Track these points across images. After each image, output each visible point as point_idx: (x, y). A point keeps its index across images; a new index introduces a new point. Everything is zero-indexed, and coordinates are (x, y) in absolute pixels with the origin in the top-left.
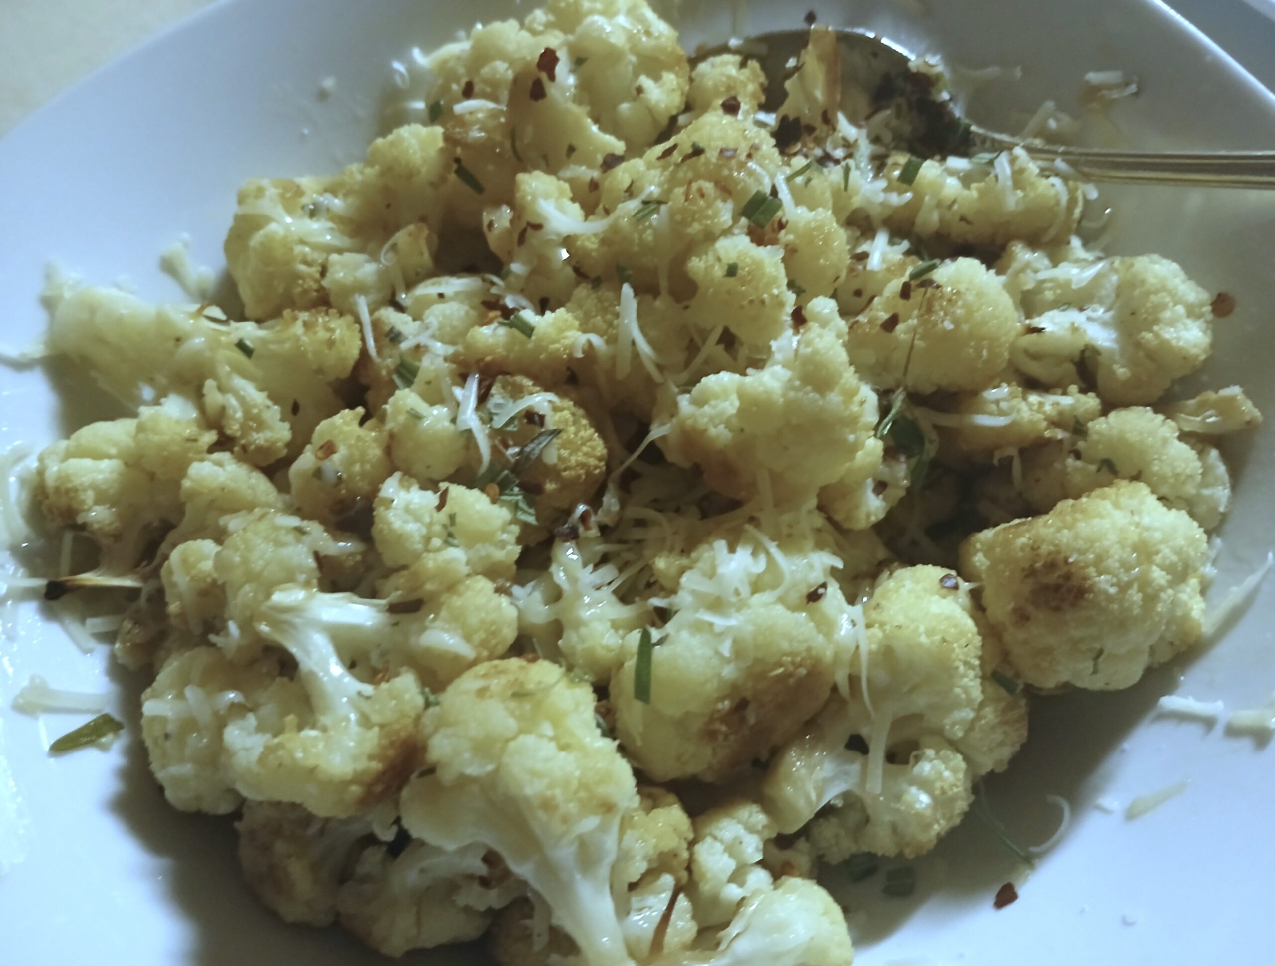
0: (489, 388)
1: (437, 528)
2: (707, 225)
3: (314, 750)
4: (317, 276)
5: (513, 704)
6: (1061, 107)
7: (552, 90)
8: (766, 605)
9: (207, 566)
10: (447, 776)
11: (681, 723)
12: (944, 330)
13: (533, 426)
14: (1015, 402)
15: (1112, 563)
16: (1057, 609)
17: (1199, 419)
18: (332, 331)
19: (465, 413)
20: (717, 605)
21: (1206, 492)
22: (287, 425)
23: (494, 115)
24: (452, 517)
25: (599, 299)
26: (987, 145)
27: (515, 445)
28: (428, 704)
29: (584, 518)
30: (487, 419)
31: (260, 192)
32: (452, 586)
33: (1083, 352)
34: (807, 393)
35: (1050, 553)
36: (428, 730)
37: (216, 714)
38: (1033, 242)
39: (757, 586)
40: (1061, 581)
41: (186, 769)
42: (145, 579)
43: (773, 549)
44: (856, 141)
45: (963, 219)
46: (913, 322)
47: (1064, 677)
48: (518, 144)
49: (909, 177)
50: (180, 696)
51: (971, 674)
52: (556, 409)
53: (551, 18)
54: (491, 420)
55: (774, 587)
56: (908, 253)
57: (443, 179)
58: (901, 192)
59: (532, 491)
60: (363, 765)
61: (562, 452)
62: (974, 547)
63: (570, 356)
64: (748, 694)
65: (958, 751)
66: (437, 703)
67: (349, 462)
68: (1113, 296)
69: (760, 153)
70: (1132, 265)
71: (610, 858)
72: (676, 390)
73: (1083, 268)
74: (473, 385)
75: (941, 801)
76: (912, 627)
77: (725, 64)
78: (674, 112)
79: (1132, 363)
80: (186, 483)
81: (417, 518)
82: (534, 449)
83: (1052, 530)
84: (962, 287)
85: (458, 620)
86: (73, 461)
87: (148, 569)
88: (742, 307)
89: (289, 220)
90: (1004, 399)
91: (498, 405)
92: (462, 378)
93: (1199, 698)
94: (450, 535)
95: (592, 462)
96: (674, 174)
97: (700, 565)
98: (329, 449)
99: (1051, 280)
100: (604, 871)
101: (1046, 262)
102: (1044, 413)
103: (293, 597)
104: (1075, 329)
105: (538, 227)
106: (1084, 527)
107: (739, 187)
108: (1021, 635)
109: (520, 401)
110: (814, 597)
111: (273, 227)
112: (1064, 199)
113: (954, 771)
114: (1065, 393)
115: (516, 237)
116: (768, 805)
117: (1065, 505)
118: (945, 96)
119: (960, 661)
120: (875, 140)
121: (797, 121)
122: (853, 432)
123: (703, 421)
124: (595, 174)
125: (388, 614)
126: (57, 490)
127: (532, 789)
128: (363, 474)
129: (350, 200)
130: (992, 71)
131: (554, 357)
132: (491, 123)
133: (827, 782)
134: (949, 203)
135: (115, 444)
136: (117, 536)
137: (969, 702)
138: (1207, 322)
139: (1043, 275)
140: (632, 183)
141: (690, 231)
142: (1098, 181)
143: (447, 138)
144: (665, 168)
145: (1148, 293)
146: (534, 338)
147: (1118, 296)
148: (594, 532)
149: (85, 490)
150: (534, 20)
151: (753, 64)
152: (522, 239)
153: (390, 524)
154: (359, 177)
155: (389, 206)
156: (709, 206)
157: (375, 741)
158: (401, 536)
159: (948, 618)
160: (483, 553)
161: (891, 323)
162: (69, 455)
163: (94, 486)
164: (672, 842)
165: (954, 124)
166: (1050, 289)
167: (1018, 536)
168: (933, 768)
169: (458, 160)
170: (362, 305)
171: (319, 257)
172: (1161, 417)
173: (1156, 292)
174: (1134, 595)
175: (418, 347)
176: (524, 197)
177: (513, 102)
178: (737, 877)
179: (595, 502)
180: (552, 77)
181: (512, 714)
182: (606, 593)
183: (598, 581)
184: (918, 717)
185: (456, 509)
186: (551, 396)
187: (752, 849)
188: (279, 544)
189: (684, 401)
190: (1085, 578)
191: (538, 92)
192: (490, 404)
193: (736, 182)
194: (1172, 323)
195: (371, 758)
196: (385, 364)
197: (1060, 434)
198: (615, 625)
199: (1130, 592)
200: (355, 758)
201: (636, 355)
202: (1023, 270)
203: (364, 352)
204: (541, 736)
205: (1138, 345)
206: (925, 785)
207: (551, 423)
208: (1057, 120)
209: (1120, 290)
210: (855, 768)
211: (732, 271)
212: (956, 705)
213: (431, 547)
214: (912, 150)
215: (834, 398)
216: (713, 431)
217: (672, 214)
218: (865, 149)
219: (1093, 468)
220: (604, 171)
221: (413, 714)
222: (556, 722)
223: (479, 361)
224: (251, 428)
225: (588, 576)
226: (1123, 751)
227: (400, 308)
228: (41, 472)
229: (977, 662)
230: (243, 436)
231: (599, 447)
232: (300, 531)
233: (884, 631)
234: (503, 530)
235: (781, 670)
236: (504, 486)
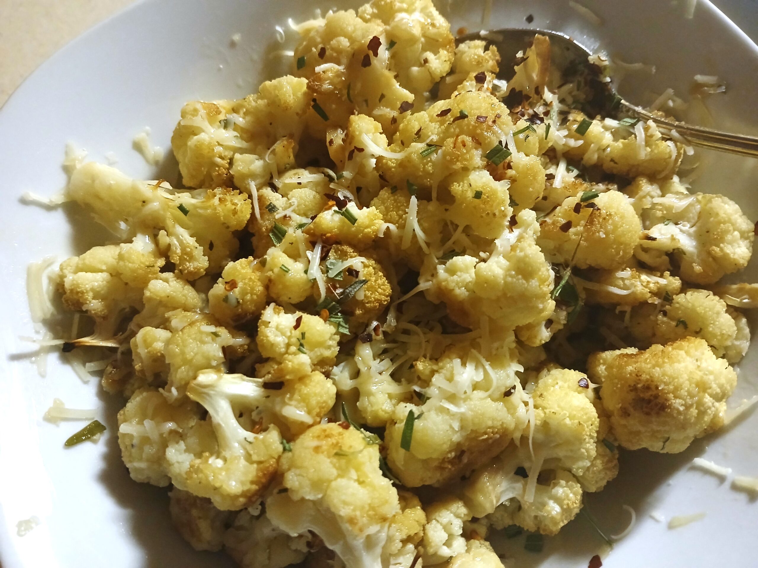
0: (328, 252)
1: (294, 340)
2: (465, 164)
3: (220, 477)
4: (227, 166)
5: (335, 460)
6: (678, 94)
7: (375, 61)
8: (482, 399)
9: (159, 346)
10: (296, 497)
11: (426, 462)
12: (599, 237)
13: (350, 277)
14: (633, 281)
15: (684, 393)
16: (648, 414)
17: (738, 300)
18: (236, 204)
19: (312, 269)
20: (452, 398)
21: (737, 343)
22: (206, 258)
23: (338, 75)
24: (303, 334)
25: (395, 200)
26: (630, 113)
27: (340, 287)
28: (285, 449)
29: (376, 329)
30: (326, 271)
31: (195, 112)
32: (302, 378)
33: (674, 250)
34: (518, 279)
35: (647, 380)
36: (285, 466)
37: (161, 435)
38: (653, 178)
39: (475, 387)
40: (652, 398)
41: (142, 465)
42: (120, 343)
43: (488, 367)
44: (551, 102)
45: (612, 160)
46: (580, 228)
47: (644, 445)
48: (351, 92)
49: (583, 129)
50: (141, 422)
51: (592, 441)
52: (365, 266)
53: (375, 11)
54: (328, 272)
55: (487, 391)
56: (577, 177)
57: (304, 111)
58: (577, 139)
59: (348, 315)
60: (248, 487)
61: (367, 292)
62: (599, 361)
63: (376, 236)
64: (465, 448)
65: (578, 481)
66: (290, 450)
67: (244, 293)
68: (696, 218)
69: (501, 120)
70: (710, 201)
71: (382, 543)
72: (437, 261)
73: (680, 199)
74: (318, 250)
75: (566, 510)
76: (562, 413)
77: (476, 47)
78: (444, 75)
79: (703, 263)
80: (147, 293)
81: (283, 334)
82: (351, 291)
83: (649, 366)
84: (613, 211)
85: (305, 400)
86: (82, 274)
87: (123, 337)
88: (482, 217)
89: (212, 130)
90: (627, 279)
91: (332, 264)
92: (312, 244)
93: (717, 463)
94: (301, 345)
95: (383, 298)
96: (447, 129)
97: (444, 371)
98: (232, 285)
99: (661, 204)
100: (379, 550)
101: (659, 192)
102: (650, 288)
103: (210, 378)
104: (673, 239)
105: (362, 150)
106: (668, 368)
107: (487, 142)
108: (623, 422)
109: (345, 262)
110: (508, 394)
111: (203, 136)
112: (674, 155)
113: (575, 494)
114: (662, 276)
115: (347, 155)
116: (468, 503)
117: (657, 348)
118: (608, 79)
119: (587, 435)
120: (562, 101)
121: (520, 92)
122: (542, 303)
123: (452, 285)
124: (394, 113)
125: (263, 390)
126: (72, 291)
127: (344, 512)
128: (252, 300)
129: (248, 118)
130: (637, 66)
131: (367, 236)
132: (337, 80)
133: (502, 492)
134: (603, 148)
135: (105, 264)
136: (105, 318)
137: (589, 457)
138: (750, 242)
139: (657, 200)
140: (420, 130)
141: (455, 167)
142: (696, 146)
143: (309, 87)
144: (442, 123)
145: (719, 223)
146: (356, 224)
147: (699, 218)
148: (381, 336)
149: (87, 292)
150: (364, 12)
151: (493, 48)
152: (351, 156)
153: (267, 337)
154: (253, 104)
155: (271, 124)
156: (468, 152)
157: (254, 473)
158: (272, 345)
159: (583, 409)
160: (319, 354)
161: (566, 227)
162: (78, 269)
163: (92, 290)
164: (415, 529)
165: (611, 97)
166: (660, 210)
167: (627, 364)
168: (564, 492)
169: (314, 100)
170: (253, 186)
171: (229, 154)
172: (717, 298)
173: (724, 223)
174: (694, 411)
175: (285, 216)
176: (354, 132)
177: (349, 67)
178: (448, 543)
179: (382, 319)
180: (376, 54)
181: (334, 466)
182: (386, 376)
183: (382, 369)
184: (558, 460)
185: (305, 329)
186: (363, 259)
187: (457, 527)
188: (203, 342)
189: (441, 269)
190: (667, 400)
191: (367, 62)
192: (328, 263)
193: (485, 138)
194: (730, 243)
195: (252, 482)
196: (265, 224)
197: (656, 301)
198: (390, 397)
199: (691, 410)
200: (243, 483)
201: (415, 236)
202: (644, 197)
203: (253, 214)
204: (350, 479)
205: (709, 253)
206: (558, 500)
207: (361, 277)
208: (673, 101)
209: (700, 215)
210: (519, 485)
211: (478, 195)
212: (581, 458)
213: (289, 351)
214: (583, 110)
215: (534, 283)
216: (457, 291)
217: (444, 155)
218: (556, 106)
219: (674, 323)
220: (401, 113)
221: (276, 456)
222: (357, 470)
223: (323, 235)
224: (186, 259)
225: (376, 365)
226: (669, 485)
227: (275, 189)
228: (62, 277)
229: (595, 435)
230: (180, 264)
231: (387, 289)
232: (215, 334)
233: (545, 413)
234: (330, 339)
235: (486, 436)
236: (332, 311)
